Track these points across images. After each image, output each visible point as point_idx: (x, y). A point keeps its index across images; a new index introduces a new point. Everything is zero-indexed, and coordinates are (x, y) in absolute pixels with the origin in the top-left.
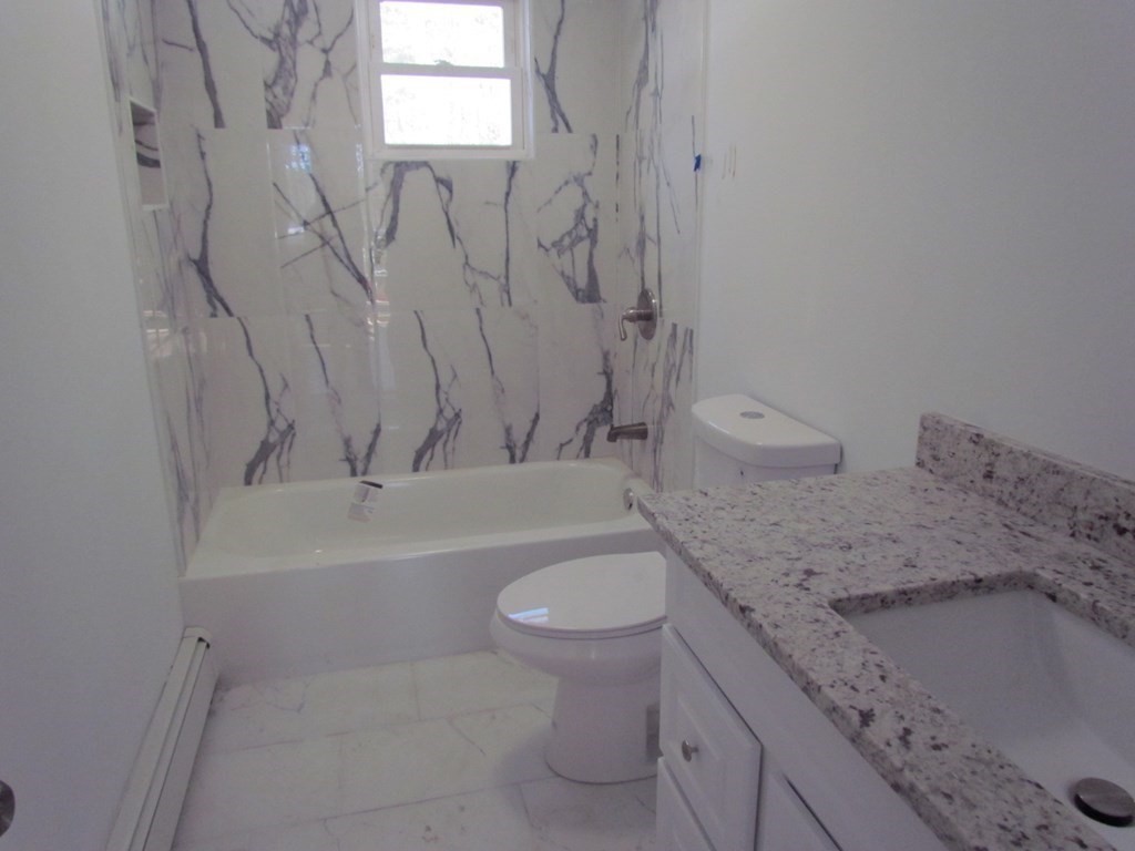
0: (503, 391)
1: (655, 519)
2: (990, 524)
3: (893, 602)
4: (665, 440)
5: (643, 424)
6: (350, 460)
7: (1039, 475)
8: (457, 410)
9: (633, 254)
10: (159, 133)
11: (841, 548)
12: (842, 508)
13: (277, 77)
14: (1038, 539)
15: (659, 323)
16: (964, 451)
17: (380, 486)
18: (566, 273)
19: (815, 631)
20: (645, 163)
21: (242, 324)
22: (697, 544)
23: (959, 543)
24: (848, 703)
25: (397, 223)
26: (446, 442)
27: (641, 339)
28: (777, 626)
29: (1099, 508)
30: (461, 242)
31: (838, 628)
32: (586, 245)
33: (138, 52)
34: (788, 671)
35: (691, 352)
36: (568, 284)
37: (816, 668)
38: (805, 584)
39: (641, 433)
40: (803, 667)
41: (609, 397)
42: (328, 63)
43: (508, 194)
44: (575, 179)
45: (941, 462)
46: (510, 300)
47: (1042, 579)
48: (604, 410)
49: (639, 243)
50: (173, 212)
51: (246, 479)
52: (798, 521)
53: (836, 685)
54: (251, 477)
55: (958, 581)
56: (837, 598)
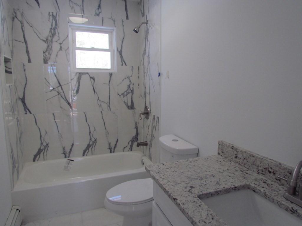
0: (108, 133)
1: (150, 172)
2: (238, 171)
3: (214, 195)
4: (152, 146)
5: (146, 142)
6: (65, 154)
7: (249, 157)
8: (95, 139)
9: (143, 97)
10: (12, 65)
11: (200, 179)
12: (199, 167)
13: (47, 50)
14: (250, 175)
15: (150, 115)
16: (230, 151)
17: (73, 161)
18: (125, 102)
19: (194, 205)
20: (146, 74)
21: (34, 116)
22: (161, 179)
23: (230, 176)
25: (79, 89)
26: (92, 147)
27: (145, 119)
28: (184, 204)
29: (264, 166)
30: (97, 94)
31: (200, 204)
32: (130, 94)
33: (7, 43)
34: (187, 218)
35: (159, 123)
36: (126, 105)
37: (195, 217)
38: (190, 190)
39: (146, 144)
40: (191, 217)
41: (137, 134)
42: (61, 47)
43: (110, 81)
44: (128, 77)
45: (224, 153)
46: (110, 109)
47: (251, 186)
48: (136, 138)
49: (144, 94)
50: (15, 86)
51: (33, 160)
52: (188, 172)
53: (200, 222)
54: (35, 159)
55: (230, 188)
56: (199, 194)
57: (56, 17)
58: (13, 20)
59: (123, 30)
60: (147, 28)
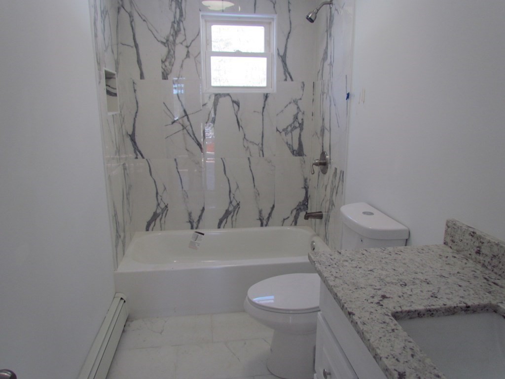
0: (259, 194)
1: (315, 264)
2: (478, 277)
3: (424, 315)
4: (330, 220)
5: (321, 212)
6: (191, 222)
7: (503, 254)
9: (319, 135)
10: (117, 82)
11: (401, 285)
12: (405, 264)
13: (167, 58)
14: (502, 287)
15: (329, 167)
16: (467, 239)
17: (203, 234)
18: (289, 143)
19: (383, 328)
20: (325, 95)
22: (332, 278)
23: (460, 286)
24: (393, 367)
26: (233, 216)
27: (321, 173)
28: (364, 324)
30: (242, 128)
31: (394, 327)
32: (298, 130)
33: (109, 50)
34: (368, 347)
35: (343, 181)
36: (289, 148)
37: (380, 347)
38: (381, 302)
39: (319, 216)
40: (374, 346)
41: (307, 198)
42: (188, 52)
43: (264, 108)
44: (294, 101)
45: (456, 243)
46: (263, 154)
47: (501, 308)
48: (304, 204)
49: (321, 131)
50: (121, 115)
51: (146, 229)
52: (382, 270)
53: (389, 357)
54: (149, 228)
55: (457, 306)
56: (396, 311)
57: (181, 3)
58: (119, 12)
59: (290, 18)
60: (331, 12)
